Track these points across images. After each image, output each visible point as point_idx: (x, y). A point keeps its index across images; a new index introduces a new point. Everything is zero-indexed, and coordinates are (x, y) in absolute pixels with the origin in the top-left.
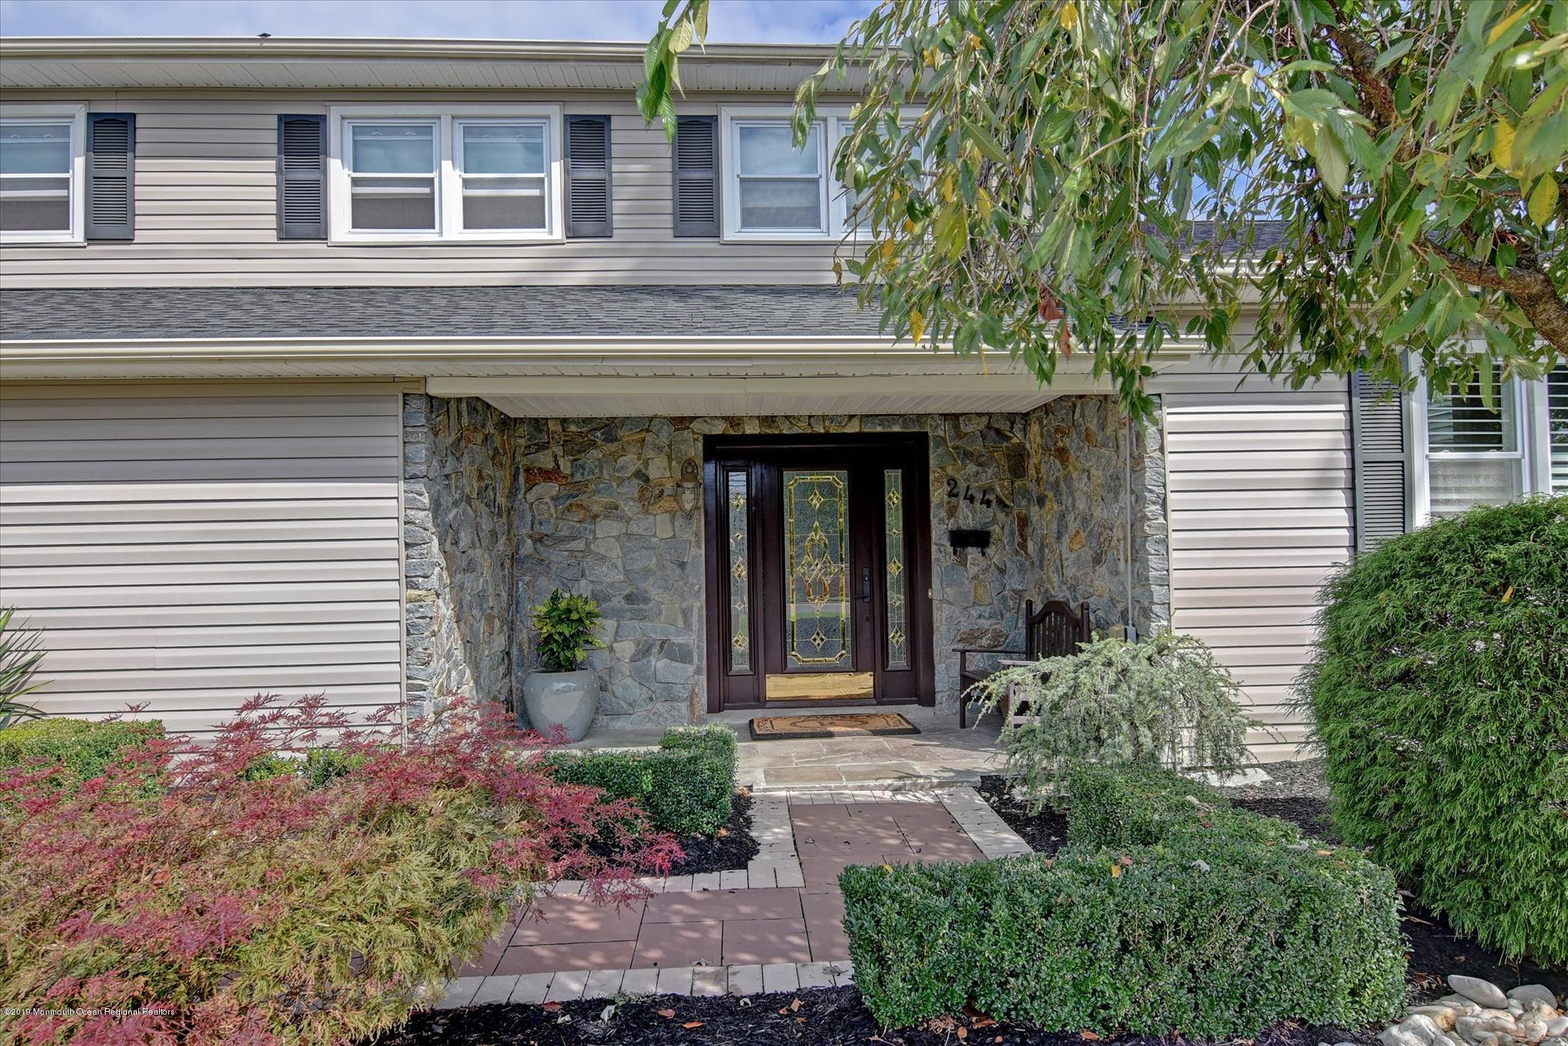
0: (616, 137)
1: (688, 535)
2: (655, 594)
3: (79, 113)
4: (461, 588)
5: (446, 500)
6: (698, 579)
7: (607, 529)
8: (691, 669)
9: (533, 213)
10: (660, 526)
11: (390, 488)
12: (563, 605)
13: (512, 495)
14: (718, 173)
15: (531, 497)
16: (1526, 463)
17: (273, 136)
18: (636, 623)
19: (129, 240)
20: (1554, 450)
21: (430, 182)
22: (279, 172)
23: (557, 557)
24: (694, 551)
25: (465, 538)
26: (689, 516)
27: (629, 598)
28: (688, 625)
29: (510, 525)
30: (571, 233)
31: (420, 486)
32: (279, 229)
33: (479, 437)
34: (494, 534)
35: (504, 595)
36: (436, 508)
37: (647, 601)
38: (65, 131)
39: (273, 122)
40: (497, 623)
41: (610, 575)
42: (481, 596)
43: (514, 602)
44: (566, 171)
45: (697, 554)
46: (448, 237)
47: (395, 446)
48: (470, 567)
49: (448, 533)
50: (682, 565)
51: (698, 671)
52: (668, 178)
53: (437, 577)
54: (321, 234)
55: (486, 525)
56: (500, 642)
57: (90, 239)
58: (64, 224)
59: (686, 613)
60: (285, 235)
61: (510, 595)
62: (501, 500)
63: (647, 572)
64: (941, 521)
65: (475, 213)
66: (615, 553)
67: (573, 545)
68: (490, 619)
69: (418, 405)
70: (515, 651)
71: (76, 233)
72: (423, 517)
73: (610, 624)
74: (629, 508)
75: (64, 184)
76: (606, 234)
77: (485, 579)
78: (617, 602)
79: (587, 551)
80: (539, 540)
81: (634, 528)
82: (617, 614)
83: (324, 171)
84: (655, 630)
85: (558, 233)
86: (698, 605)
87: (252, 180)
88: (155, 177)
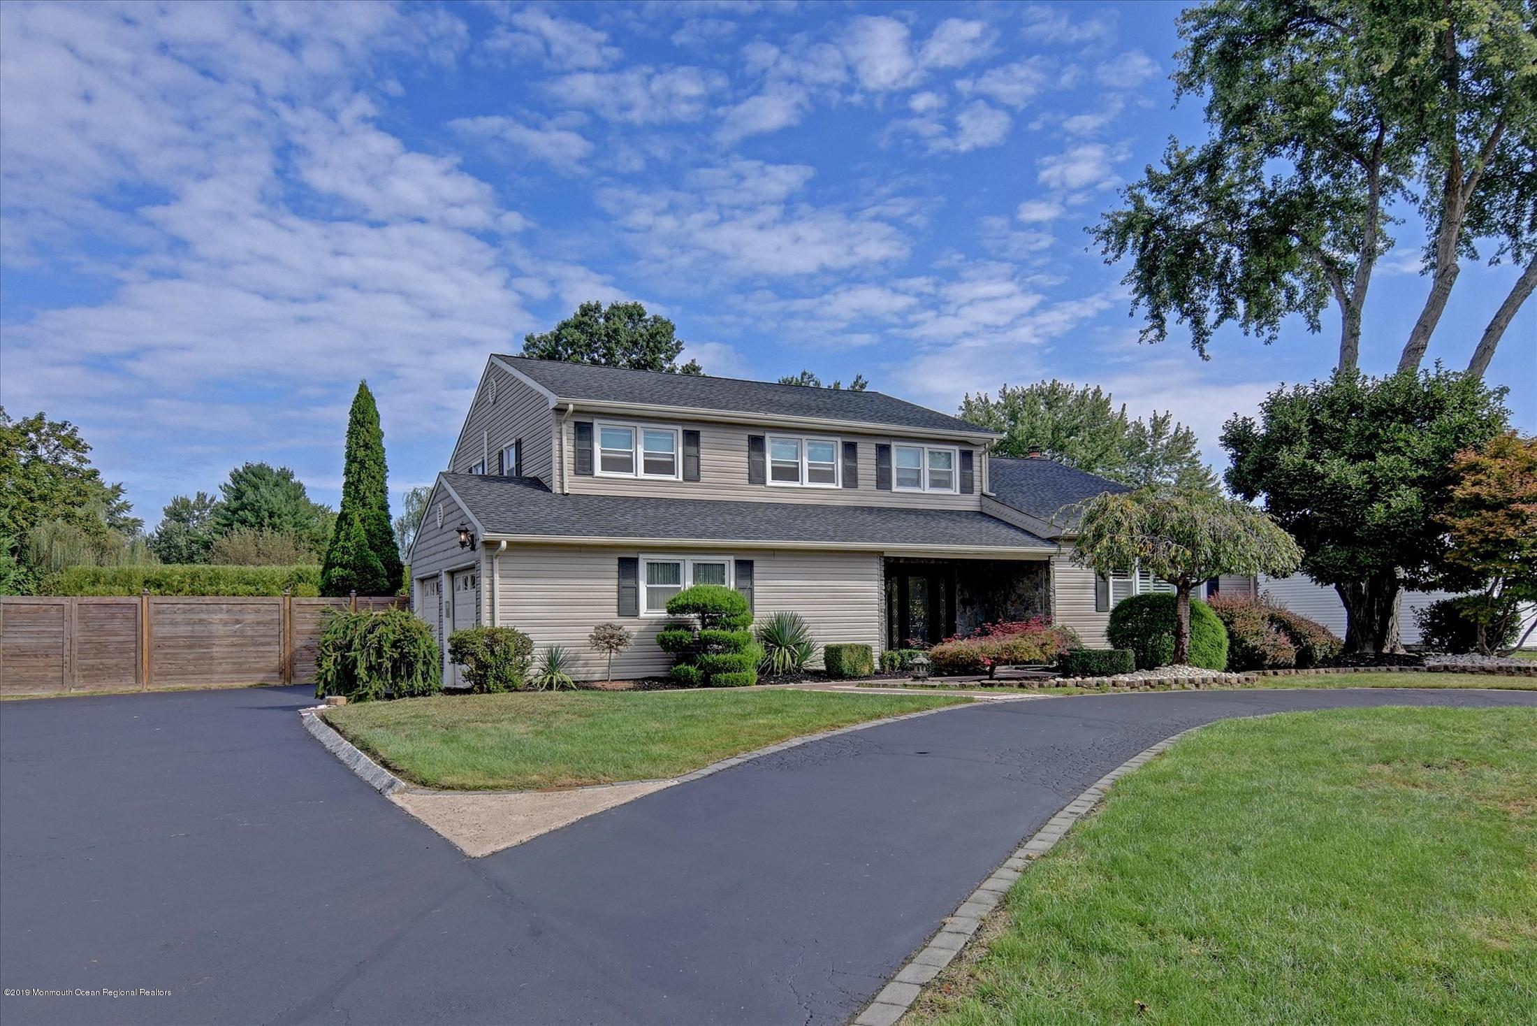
0: (858, 450)
3: (680, 429)
11: (876, 583)
14: (890, 466)
16: (1134, 582)
17: (746, 443)
21: (797, 463)
22: (749, 457)
30: (844, 485)
32: (749, 479)
38: (674, 435)
39: (746, 437)
44: (843, 463)
46: (805, 485)
47: (877, 571)
52: (875, 467)
54: (763, 482)
57: (684, 480)
58: (674, 473)
60: (750, 481)
69: (882, 559)
71: (679, 477)
75: (674, 456)
76: (856, 486)
83: (764, 457)
85: (840, 486)
87: (740, 460)
88: (708, 457)
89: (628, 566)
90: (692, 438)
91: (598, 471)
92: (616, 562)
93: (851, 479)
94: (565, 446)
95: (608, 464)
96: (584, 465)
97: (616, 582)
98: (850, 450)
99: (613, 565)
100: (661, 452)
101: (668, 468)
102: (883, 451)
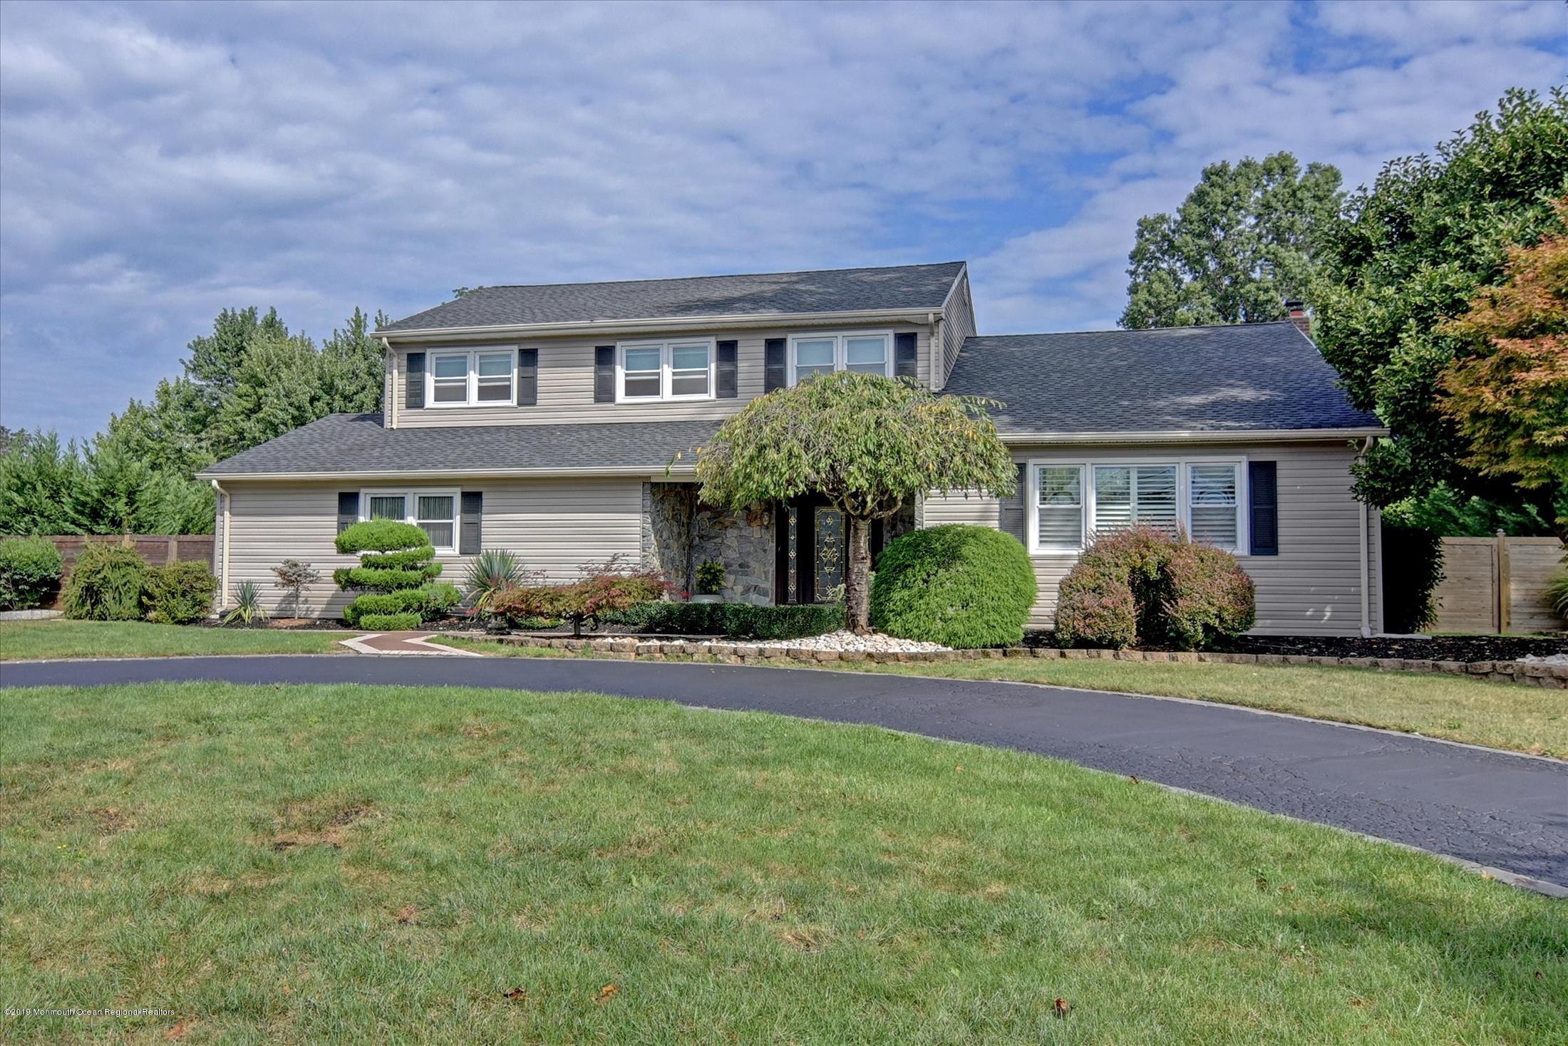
0: (740, 350)
1: (768, 537)
2: (752, 564)
3: (516, 349)
4: (664, 554)
5: (658, 520)
6: (772, 557)
7: (731, 534)
8: (768, 600)
9: (701, 387)
10: (755, 532)
11: (637, 516)
12: (708, 565)
13: (690, 517)
14: (785, 365)
15: (699, 518)
16: (1083, 510)
17: (593, 356)
18: (744, 578)
19: (534, 404)
20: (1098, 504)
21: (658, 374)
22: (595, 372)
23: (710, 545)
24: (771, 544)
25: (665, 535)
26: (767, 527)
27: (740, 566)
28: (767, 579)
29: (689, 532)
30: (719, 396)
31: (648, 516)
32: (595, 398)
33: (673, 494)
34: (679, 534)
35: (685, 562)
36: (654, 523)
37: (748, 567)
38: (509, 356)
39: (593, 350)
40: (680, 573)
41: (732, 555)
42: (673, 560)
43: (690, 565)
44: (717, 368)
45: (772, 546)
46: (665, 399)
47: (639, 501)
48: (667, 547)
49: (658, 532)
50: (765, 551)
51: (771, 601)
52: (763, 368)
53: (654, 548)
54: (612, 400)
55: (675, 530)
56: (682, 582)
57: (520, 404)
58: (508, 397)
59: (766, 573)
60: (597, 400)
61: (688, 562)
62: (684, 520)
63: (749, 553)
64: (888, 532)
65: (678, 388)
66: (735, 544)
67: (716, 540)
68: (677, 570)
69: (648, 486)
70: (690, 588)
71: (513, 402)
72: (649, 526)
73: (732, 577)
74: (742, 524)
75: (509, 379)
76: (734, 395)
77: (675, 551)
78: (735, 567)
79: (723, 542)
80: (701, 537)
81: (744, 533)
82: (735, 573)
83: (614, 371)
84: (752, 581)
85: (713, 396)
86: (772, 569)
87: (585, 376)
88: (545, 376)
89: (348, 502)
90: (529, 357)
91: (430, 401)
92: (337, 497)
93: (727, 385)
94: (396, 382)
95: (441, 395)
96: (415, 399)
97: (335, 518)
98: (727, 351)
99: (334, 502)
100: (496, 379)
101: (504, 393)
102: (775, 349)
